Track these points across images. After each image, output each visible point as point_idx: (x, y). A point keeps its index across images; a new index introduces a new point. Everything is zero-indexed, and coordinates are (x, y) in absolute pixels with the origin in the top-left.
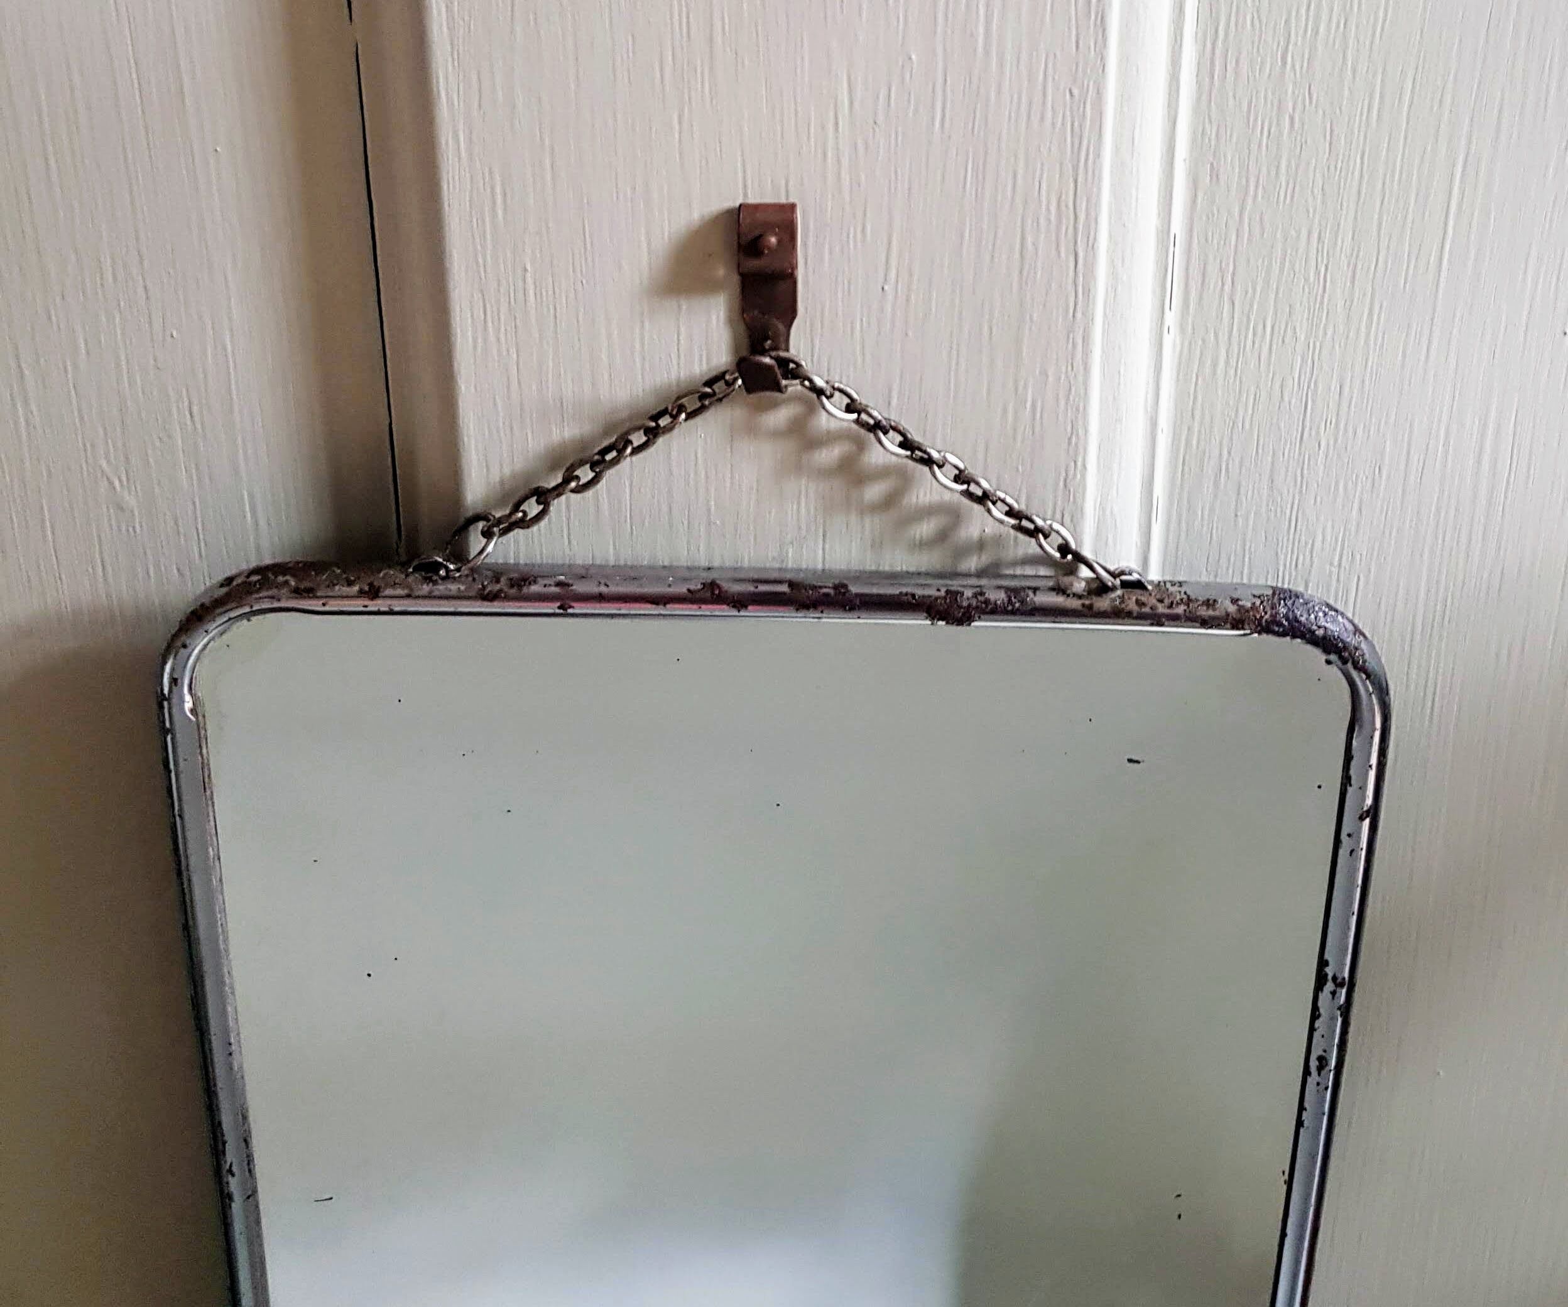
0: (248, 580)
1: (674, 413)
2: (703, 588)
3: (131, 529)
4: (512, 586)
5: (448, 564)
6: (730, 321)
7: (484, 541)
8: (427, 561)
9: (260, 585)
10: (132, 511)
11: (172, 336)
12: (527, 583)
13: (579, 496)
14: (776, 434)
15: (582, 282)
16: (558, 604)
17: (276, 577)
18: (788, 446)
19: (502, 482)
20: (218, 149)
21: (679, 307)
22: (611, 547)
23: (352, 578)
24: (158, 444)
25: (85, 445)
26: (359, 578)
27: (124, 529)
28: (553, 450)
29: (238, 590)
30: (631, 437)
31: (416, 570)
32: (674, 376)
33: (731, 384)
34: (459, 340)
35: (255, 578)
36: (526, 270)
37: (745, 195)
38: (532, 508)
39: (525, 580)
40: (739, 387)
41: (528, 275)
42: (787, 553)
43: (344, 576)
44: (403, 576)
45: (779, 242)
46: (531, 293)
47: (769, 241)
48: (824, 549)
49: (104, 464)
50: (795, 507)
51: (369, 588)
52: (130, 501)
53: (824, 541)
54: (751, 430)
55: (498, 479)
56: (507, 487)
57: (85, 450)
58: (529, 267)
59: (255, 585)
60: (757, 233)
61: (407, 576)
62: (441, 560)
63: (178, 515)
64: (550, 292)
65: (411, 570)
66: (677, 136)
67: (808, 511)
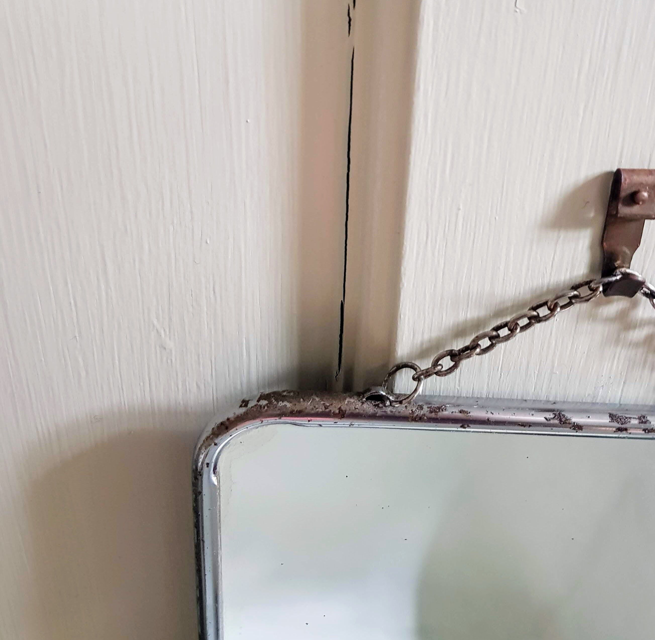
0: (259, 404)
1: (552, 307)
2: (555, 416)
3: (169, 361)
4: (431, 412)
5: (389, 396)
6: (592, 247)
7: (416, 383)
8: (376, 394)
9: (268, 407)
10: (171, 351)
11: (207, 243)
12: (441, 410)
13: (480, 356)
14: (608, 320)
15: (495, 218)
16: (461, 425)
17: (278, 402)
18: (615, 327)
19: (422, 344)
20: (248, 121)
21: (559, 237)
22: (486, 385)
23: (328, 404)
24: (191, 309)
25: (143, 310)
26: (332, 405)
27: (165, 359)
28: (458, 325)
29: (253, 410)
30: (519, 322)
31: (367, 399)
32: (546, 282)
33: (594, 290)
34: (407, 253)
35: (263, 402)
36: (459, 209)
37: (620, 162)
38: (447, 363)
39: (439, 408)
40: (600, 292)
41: (461, 213)
42: (599, 392)
43: (322, 402)
44: (360, 404)
45: (649, 196)
46: (460, 225)
47: (644, 196)
48: (622, 390)
49: (155, 322)
50: (609, 365)
51: (339, 412)
52: (170, 344)
53: (623, 386)
54: (592, 317)
55: (419, 342)
56: (424, 346)
57: (143, 314)
58: (461, 207)
59: (264, 407)
60: (634, 189)
61: (363, 403)
62: (384, 394)
63: (200, 353)
64: (473, 225)
65: (364, 399)
66: (580, 120)
67: (618, 367)
